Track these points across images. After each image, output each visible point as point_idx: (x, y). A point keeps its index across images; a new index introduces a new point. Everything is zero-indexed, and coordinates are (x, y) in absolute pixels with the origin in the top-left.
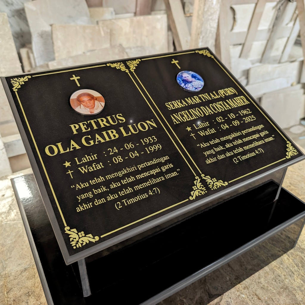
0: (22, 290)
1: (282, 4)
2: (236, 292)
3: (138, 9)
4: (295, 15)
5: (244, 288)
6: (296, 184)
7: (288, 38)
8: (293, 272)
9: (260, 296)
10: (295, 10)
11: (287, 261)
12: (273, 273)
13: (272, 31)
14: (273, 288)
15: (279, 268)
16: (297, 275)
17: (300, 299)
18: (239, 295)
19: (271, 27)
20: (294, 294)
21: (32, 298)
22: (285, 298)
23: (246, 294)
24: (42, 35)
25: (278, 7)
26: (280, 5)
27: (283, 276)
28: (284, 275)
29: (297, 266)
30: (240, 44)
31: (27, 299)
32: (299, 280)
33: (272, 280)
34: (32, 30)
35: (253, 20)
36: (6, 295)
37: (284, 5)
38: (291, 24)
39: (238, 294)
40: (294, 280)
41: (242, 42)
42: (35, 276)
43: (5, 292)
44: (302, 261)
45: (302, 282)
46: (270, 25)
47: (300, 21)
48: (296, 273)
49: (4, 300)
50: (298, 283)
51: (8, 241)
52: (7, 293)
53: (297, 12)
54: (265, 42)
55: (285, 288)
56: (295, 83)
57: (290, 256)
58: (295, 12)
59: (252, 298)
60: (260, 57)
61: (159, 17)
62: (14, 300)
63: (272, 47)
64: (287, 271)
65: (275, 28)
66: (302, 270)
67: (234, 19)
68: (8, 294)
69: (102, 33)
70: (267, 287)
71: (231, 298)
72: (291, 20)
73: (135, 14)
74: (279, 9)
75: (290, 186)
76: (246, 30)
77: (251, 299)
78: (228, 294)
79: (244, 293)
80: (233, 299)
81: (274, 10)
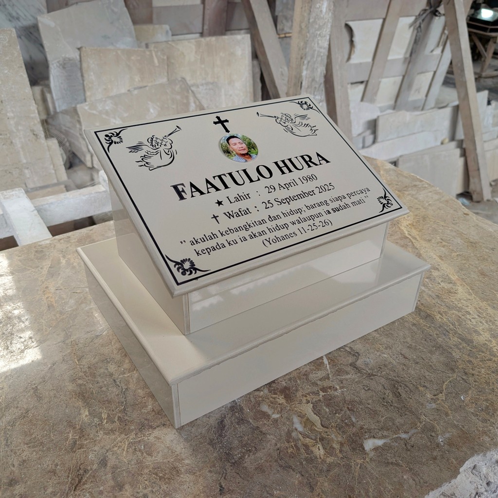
0: (97, 357)
1: (423, 20)
2: (376, 352)
3: (206, 27)
4: (444, 37)
5: (386, 348)
6: (449, 240)
7: (435, 72)
8: (447, 331)
9: (407, 355)
10: (444, 29)
11: (440, 320)
12: (423, 333)
13: (409, 62)
14: (423, 347)
15: (430, 327)
16: (453, 334)
17: (458, 357)
18: (380, 355)
19: (408, 55)
20: (450, 352)
21: (111, 364)
22: (439, 357)
23: (389, 354)
24: (65, 65)
25: (418, 24)
26: (420, 20)
27: (435, 335)
28: (437, 334)
29: (453, 325)
30: (362, 82)
31: (106, 365)
32: (456, 339)
33: (422, 340)
34: (49, 58)
35: (380, 45)
36: (77, 362)
37: (426, 20)
38: (438, 51)
39: (378, 354)
40: (450, 339)
41: (365, 79)
42: (111, 342)
43: (76, 360)
44: (459, 320)
45: (460, 340)
46: (406, 53)
47: (451, 44)
48: (451, 332)
49: (76, 368)
50: (454, 341)
51: (66, 308)
52: (78, 360)
53: (446, 32)
54: (399, 79)
55: (439, 347)
56: (447, 140)
57: (444, 315)
58: (443, 32)
59: (397, 357)
60: (392, 102)
61: (239, 37)
62: (89, 368)
63: (410, 86)
64: (440, 330)
65: (413, 56)
66: (459, 329)
67: (352, 42)
68: (80, 361)
69: (156, 61)
70: (416, 346)
71: (370, 358)
72: (438, 45)
73: (202, 34)
74: (420, 27)
75: (441, 243)
76: (370, 60)
77: (395, 358)
78: (365, 354)
79: (386, 353)
80: (372, 359)
81: (412, 29)
